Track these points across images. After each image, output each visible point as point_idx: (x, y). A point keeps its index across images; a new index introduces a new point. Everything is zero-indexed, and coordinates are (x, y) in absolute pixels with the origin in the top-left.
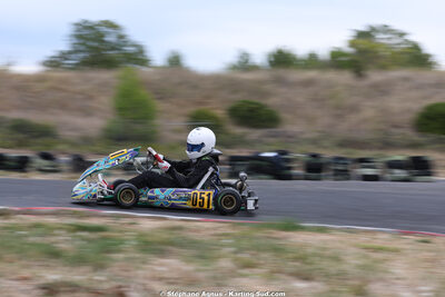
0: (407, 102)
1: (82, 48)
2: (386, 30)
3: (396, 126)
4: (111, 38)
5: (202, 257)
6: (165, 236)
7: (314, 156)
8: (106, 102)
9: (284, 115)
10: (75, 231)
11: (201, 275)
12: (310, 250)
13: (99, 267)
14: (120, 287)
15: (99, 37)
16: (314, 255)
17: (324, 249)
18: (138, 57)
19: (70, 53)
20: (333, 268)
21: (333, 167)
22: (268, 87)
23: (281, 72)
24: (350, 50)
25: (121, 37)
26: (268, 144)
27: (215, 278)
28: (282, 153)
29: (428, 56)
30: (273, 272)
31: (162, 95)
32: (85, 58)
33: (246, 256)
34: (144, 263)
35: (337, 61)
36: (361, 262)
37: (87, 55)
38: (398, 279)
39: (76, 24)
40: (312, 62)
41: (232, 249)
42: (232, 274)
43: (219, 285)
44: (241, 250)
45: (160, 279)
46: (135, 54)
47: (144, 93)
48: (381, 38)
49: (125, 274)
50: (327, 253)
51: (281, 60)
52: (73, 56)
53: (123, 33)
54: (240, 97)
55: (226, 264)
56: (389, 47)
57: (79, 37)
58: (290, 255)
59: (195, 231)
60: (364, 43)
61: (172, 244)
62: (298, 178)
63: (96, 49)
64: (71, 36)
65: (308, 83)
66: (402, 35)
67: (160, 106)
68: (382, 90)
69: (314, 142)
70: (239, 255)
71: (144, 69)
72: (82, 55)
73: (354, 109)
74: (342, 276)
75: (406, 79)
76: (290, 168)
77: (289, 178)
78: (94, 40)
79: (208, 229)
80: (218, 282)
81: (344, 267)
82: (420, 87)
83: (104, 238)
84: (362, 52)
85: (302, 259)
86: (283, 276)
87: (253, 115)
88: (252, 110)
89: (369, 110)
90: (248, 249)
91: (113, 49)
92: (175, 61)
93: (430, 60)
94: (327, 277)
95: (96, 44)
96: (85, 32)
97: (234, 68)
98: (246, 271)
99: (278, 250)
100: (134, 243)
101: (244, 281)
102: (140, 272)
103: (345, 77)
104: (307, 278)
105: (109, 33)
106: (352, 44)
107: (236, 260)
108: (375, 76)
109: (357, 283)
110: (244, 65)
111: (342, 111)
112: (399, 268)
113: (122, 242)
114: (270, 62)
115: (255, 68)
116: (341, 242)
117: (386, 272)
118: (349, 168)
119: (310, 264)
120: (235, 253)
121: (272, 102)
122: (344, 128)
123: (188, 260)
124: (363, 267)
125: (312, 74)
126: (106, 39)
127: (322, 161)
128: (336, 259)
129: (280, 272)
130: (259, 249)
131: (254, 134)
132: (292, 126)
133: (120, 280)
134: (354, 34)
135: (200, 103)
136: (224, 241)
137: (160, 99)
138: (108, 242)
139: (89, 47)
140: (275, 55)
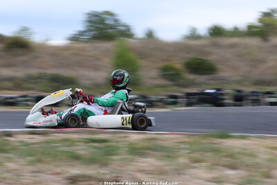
1: (92, 28)
4: (109, 22)
5: (169, 157)
6: (146, 144)
7: (239, 91)
8: (107, 61)
9: (220, 67)
10: (88, 143)
11: (167, 168)
12: (236, 150)
13: (104, 165)
14: (118, 177)
15: (102, 21)
16: (239, 153)
17: (245, 149)
18: (127, 33)
19: (85, 31)
20: (250, 161)
21: (251, 98)
23: (217, 39)
24: (260, 24)
25: (116, 21)
26: (211, 85)
27: (176, 169)
28: (218, 90)
30: (213, 165)
31: (143, 55)
32: (95, 34)
33: (196, 155)
34: (132, 161)
35: (251, 31)
36: (268, 157)
37: (95, 33)
39: (88, 14)
40: (236, 32)
41: (188, 151)
42: (187, 167)
43: (180, 174)
44: (193, 152)
45: (142, 171)
46: (125, 31)
47: (132, 56)
49: (120, 168)
50: (247, 152)
51: (217, 32)
52: (86, 34)
53: (117, 18)
54: (191, 56)
55: (182, 160)
57: (90, 21)
58: (224, 154)
60: (267, 19)
61: (149, 149)
62: (229, 105)
63: (101, 29)
64: (86, 21)
65: (233, 46)
67: (142, 63)
69: (238, 82)
70: (191, 155)
71: (131, 40)
72: (92, 33)
73: (263, 61)
74: (256, 166)
76: (223, 99)
77: (223, 105)
78: (100, 23)
79: (173, 139)
80: (179, 171)
81: (258, 160)
83: (108, 147)
84: (267, 25)
85: (231, 156)
86: (219, 167)
87: (200, 67)
88: (199, 64)
89: (272, 62)
90: (198, 151)
91: (112, 28)
92: (150, 35)
94: (247, 167)
95: (101, 26)
96: (94, 19)
97: (188, 37)
98: (196, 165)
99: (215, 151)
100: (127, 149)
101: (194, 171)
102: (130, 167)
103: (255, 42)
104: (233, 167)
105: (108, 18)
106: (261, 21)
107: (190, 158)
108: (275, 40)
109: (267, 170)
110: (194, 36)
111: (256, 62)
113: (118, 148)
114: (210, 34)
115: (198, 37)
116: (256, 145)
118: (260, 98)
119: (235, 159)
120: (189, 153)
121: (211, 58)
122: (257, 73)
123: (160, 159)
124: (270, 160)
125: (235, 40)
126: (107, 22)
127: (243, 94)
128: (253, 155)
129: (218, 165)
130: (204, 150)
131: (201, 78)
132: (224, 73)
133: (117, 173)
134: (261, 14)
135: (167, 60)
136: (182, 146)
137: (142, 58)
138: (110, 149)
139: (97, 28)
140: (212, 29)
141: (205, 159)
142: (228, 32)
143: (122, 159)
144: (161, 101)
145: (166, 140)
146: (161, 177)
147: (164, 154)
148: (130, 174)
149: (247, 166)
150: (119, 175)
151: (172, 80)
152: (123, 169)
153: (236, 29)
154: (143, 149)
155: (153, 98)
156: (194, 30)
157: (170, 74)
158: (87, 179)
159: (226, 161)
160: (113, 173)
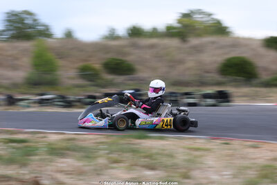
0: (214, 57)
1: (11, 28)
2: (200, 12)
3: (208, 72)
4: (29, 21)
5: (87, 157)
6: (64, 144)
8: (26, 61)
9: (137, 67)
10: (7, 143)
11: (86, 168)
12: (154, 151)
13: (24, 165)
14: (36, 177)
15: (21, 21)
16: (157, 154)
17: (164, 150)
18: (46, 33)
19: (4, 31)
20: (168, 161)
21: (169, 99)
22: (127, 50)
23: (136, 40)
24: (179, 25)
25: (35, 20)
26: (129, 85)
27: (95, 170)
28: (137, 90)
29: (226, 28)
30: (132, 165)
31: (61, 56)
32: (13, 34)
33: (114, 156)
34: (51, 162)
35: (170, 32)
36: (186, 158)
37: (14, 32)
38: (209, 167)
39: (8, 13)
40: (154, 33)
41: (107, 152)
42: (106, 167)
43: (98, 174)
44: (111, 152)
45: (61, 172)
46: (44, 30)
47: (50, 56)
48: (197, 17)
49: (39, 169)
50: (166, 152)
51: (135, 32)
52: (5, 33)
53: (36, 18)
54: (110, 56)
55: (102, 161)
56: (202, 23)
57: (9, 21)
58: (142, 154)
59: (82, 141)
60: (186, 20)
61: (68, 149)
63: (19, 28)
64: (5, 20)
65: (152, 46)
66: (210, 15)
67: (60, 63)
68: (198, 50)
70: (110, 155)
71: (50, 40)
72: (11, 32)
73: (181, 62)
74: (174, 167)
75: (213, 43)
78: (19, 23)
79: (91, 139)
80: (98, 172)
81: (175, 161)
82: (222, 47)
83: (26, 147)
84: (185, 26)
85: (150, 156)
86: (138, 168)
87: (119, 67)
88: (117, 64)
89: (191, 63)
90: (116, 151)
91: (30, 28)
92: (69, 35)
93: (228, 30)
95: (20, 25)
96: (14, 18)
97: (107, 38)
98: (115, 165)
99: (134, 151)
100: (45, 149)
101: (113, 171)
102: (49, 168)
103: (175, 42)
104: (152, 168)
105: (27, 18)
106: (179, 22)
107: (108, 158)
108: (194, 41)
109: (184, 170)
110: (112, 36)
111: (174, 63)
112: (210, 161)
113: (37, 149)
114: (129, 34)
115: (118, 38)
116: (175, 145)
117: (202, 163)
118: (178, 98)
119: (155, 159)
120: (108, 154)
121: (130, 59)
123: (79, 159)
124: (189, 161)
125: (154, 41)
126: (26, 22)
128: (171, 156)
129: (136, 165)
130: (123, 151)
131: (119, 79)
132: (142, 74)
133: (35, 173)
134: (181, 15)
135: (86, 61)
136: (101, 147)
137: (60, 58)
138: (29, 149)
139: (15, 27)
140: (131, 30)
141: (124, 159)
142: (147, 32)
143: (41, 160)
144: (79, 101)
145: (84, 140)
146: (81, 178)
147: (83, 154)
148: (49, 175)
149: (166, 167)
150: (38, 175)
151: (91, 81)
152: (43, 169)
153: (155, 30)
154: (62, 149)
155: (72, 98)
156: (113, 31)
157: (88, 74)
158: (6, 179)
159: (145, 161)
160: (33, 173)
